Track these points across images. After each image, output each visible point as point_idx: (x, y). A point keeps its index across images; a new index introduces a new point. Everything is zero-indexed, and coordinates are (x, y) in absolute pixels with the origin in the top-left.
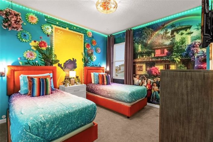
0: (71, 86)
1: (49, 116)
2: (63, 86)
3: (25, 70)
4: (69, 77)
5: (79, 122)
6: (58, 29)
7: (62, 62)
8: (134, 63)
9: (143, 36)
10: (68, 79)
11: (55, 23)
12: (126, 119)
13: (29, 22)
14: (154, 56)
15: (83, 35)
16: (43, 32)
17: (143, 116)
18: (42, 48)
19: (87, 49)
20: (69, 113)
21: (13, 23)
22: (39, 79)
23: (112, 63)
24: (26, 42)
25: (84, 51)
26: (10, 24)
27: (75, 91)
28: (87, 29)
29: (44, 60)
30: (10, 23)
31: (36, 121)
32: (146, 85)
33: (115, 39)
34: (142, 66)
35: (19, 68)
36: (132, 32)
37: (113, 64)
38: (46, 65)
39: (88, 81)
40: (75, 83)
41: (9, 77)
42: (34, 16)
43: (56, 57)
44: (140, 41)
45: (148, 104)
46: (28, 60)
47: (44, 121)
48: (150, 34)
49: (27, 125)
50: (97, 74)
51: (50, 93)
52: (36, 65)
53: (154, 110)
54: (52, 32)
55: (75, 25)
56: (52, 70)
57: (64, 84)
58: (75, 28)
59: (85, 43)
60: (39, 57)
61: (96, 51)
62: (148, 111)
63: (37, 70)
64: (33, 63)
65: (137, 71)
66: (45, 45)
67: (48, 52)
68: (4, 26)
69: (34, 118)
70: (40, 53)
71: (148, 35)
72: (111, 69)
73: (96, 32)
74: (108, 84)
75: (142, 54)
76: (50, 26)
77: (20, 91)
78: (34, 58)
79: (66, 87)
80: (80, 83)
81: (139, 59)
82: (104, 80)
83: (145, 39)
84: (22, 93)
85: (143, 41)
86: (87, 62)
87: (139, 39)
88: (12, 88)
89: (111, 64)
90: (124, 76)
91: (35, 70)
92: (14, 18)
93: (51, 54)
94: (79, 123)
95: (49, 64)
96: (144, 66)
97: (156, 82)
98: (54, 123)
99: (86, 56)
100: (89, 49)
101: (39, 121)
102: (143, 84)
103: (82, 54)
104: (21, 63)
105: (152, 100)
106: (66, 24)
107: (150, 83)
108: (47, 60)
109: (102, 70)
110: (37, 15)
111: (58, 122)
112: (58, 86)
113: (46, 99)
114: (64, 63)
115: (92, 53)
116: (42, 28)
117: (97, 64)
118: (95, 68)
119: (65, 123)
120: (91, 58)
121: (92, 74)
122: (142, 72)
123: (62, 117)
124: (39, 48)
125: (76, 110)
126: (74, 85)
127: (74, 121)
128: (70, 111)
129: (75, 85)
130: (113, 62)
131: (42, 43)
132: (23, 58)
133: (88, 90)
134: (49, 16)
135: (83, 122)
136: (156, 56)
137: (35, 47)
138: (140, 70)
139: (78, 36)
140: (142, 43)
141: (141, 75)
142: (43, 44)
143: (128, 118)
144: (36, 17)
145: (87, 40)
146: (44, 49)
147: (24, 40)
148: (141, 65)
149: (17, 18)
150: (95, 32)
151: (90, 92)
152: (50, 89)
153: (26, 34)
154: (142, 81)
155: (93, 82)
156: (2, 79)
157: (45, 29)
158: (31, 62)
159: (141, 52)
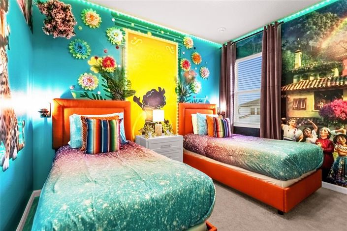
0: (156, 137)
1: (105, 205)
2: (142, 137)
3: (80, 107)
4: (152, 121)
5: (175, 223)
6: (133, 34)
7: (140, 94)
8: (284, 93)
9: (308, 33)
10: (150, 124)
11: (129, 25)
12: (276, 217)
13: (87, 24)
14: (340, 73)
15: (177, 44)
16: (109, 42)
17: (318, 213)
18: (108, 69)
19: (185, 69)
20: (152, 200)
21: (59, 23)
22: (99, 121)
23: (231, 97)
24: (82, 58)
25: (180, 74)
26: (54, 25)
27: (162, 147)
28: (183, 34)
29: (111, 90)
30: (54, 23)
31: (72, 217)
32: (317, 141)
33: (237, 50)
34: (306, 98)
35: (71, 104)
36: (279, 27)
37: (233, 97)
38: (114, 98)
39: (186, 128)
40: (163, 132)
41: (56, 118)
42: (94, 13)
43: (131, 85)
44: (298, 44)
45: (325, 184)
46: (86, 89)
47: (91, 219)
48: (329, 25)
49: (50, 225)
50: (204, 116)
51: (118, 148)
52: (98, 99)
53: (342, 199)
54: (124, 41)
55: (164, 27)
56: (124, 108)
57: (144, 133)
58: (162, 32)
59: (180, 60)
60: (103, 85)
61: (201, 74)
62: (326, 202)
63: (99, 108)
64: (93, 94)
65: (291, 110)
66: (112, 64)
67: (117, 76)
68: (47, 30)
69: (71, 207)
70: (104, 77)
71: (320, 28)
72: (230, 108)
73: (200, 39)
74: (226, 136)
75: (304, 73)
76: (121, 30)
77: (69, 143)
78: (94, 86)
79: (146, 139)
80: (172, 132)
81: (297, 84)
82: (217, 128)
83: (312, 38)
84: (73, 146)
85: (308, 44)
86: (185, 95)
87: (298, 42)
88: (60, 137)
89: (230, 99)
90: (260, 120)
91: (96, 107)
92: (61, 14)
93: (123, 79)
94: (175, 226)
95: (119, 96)
96: (310, 99)
97: (344, 136)
98: (117, 225)
99: (182, 83)
100: (188, 70)
101: (80, 217)
102: (308, 139)
103: (176, 80)
104: (74, 95)
105: (335, 177)
106: (146, 25)
107: (329, 137)
108: (116, 90)
109: (211, 109)
110: (99, 12)
111: (125, 223)
112: (134, 137)
113: (110, 159)
114: (144, 97)
115: (193, 78)
116: (108, 35)
117: (202, 99)
118: (200, 107)
119: (142, 225)
120: (191, 88)
121: (194, 117)
122: (304, 111)
123: (134, 209)
124: (103, 68)
125: (168, 194)
126: (161, 135)
127: (165, 220)
128: (153, 196)
129: (164, 136)
130: (233, 95)
131: (107, 60)
132: (77, 87)
133: (187, 146)
134: (118, 13)
135: (183, 223)
136: (344, 74)
137: (96, 67)
138: (298, 109)
139: (168, 46)
140: (305, 48)
141: (303, 118)
142: (109, 63)
143: (280, 213)
144: (98, 16)
145: (184, 53)
146: (111, 71)
147: (78, 55)
148: (303, 97)
149: (66, 15)
150: (198, 38)
151: (191, 151)
152: (118, 140)
153: (82, 46)
154: (303, 132)
155: (195, 132)
156: (46, 121)
157: (112, 35)
158: (90, 94)
159: (303, 69)
